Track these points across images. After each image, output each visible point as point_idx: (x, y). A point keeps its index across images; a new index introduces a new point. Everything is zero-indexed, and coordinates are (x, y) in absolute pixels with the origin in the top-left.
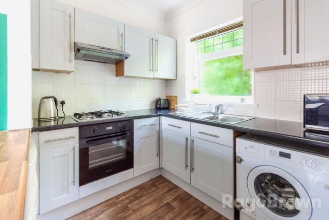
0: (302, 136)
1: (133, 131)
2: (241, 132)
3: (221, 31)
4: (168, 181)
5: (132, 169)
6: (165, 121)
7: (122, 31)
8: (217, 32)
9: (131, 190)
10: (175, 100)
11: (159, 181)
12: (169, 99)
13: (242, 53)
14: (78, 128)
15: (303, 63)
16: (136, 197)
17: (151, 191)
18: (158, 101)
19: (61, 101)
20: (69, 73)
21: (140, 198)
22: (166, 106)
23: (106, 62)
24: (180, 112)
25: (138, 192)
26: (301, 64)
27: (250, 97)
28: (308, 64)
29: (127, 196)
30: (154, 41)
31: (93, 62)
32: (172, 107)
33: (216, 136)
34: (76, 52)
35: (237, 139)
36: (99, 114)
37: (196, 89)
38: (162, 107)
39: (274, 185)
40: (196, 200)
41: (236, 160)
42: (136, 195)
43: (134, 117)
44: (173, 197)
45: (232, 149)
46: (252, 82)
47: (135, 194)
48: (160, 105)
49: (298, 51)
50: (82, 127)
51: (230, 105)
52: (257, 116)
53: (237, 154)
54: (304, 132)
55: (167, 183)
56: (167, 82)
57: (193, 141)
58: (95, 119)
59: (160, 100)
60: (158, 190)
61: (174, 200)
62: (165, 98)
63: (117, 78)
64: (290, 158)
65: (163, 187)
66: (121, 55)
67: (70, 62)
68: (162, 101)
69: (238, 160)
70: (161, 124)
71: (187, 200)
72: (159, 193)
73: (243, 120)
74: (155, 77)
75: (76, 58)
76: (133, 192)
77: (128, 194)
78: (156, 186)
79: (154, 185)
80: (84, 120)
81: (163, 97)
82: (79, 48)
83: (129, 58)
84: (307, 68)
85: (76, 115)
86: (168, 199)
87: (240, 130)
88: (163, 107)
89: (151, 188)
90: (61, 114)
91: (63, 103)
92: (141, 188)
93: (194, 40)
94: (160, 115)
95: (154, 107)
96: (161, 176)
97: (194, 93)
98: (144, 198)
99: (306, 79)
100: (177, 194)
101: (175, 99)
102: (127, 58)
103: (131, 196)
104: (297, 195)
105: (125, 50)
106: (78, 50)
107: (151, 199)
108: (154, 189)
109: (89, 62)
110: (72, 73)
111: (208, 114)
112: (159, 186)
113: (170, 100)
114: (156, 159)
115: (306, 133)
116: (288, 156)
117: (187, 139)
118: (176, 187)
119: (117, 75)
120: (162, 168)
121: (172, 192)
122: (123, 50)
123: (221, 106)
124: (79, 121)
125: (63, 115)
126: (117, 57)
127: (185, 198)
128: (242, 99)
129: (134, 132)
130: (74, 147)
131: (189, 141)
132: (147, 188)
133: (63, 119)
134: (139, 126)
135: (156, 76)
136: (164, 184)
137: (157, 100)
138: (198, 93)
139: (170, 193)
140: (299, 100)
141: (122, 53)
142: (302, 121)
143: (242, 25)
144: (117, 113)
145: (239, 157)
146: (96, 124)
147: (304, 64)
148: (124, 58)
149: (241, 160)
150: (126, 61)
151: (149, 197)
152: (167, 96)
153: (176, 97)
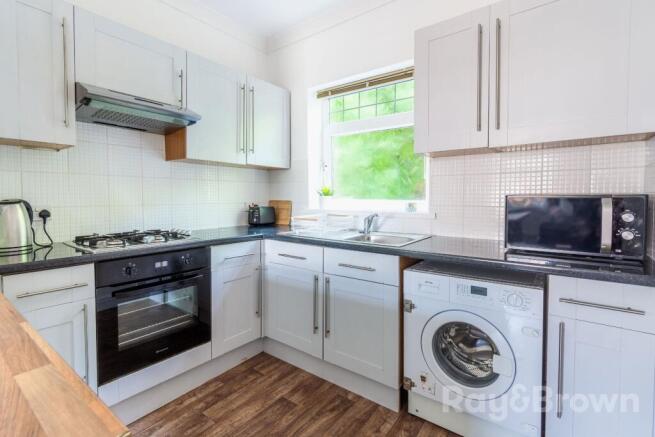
0: (502, 258)
1: (209, 269)
2: (413, 259)
3: (374, 82)
4: (278, 360)
5: (209, 344)
6: (272, 249)
7: (180, 66)
8: (368, 84)
9: (207, 385)
10: (288, 209)
11: (261, 363)
12: (275, 206)
13: (412, 124)
14: (92, 266)
15: (504, 145)
16: (219, 397)
17: (247, 381)
18: (253, 211)
19: (39, 210)
20: (58, 150)
21: (226, 396)
22: (270, 221)
23: (145, 128)
24: (302, 231)
25: (222, 387)
26: (502, 148)
27: (422, 201)
28: (511, 147)
29: (200, 396)
30: (245, 91)
31: (114, 128)
32: (280, 222)
33: (370, 270)
34: (79, 104)
35: (406, 272)
36: (135, 238)
37: (328, 186)
38: (261, 222)
39: (461, 345)
40: (334, 386)
41: (403, 306)
42: (219, 392)
43: (211, 241)
44: (290, 388)
45: (397, 291)
46: (427, 177)
47: (215, 391)
48: (258, 218)
49: (498, 127)
50: (101, 264)
51: (390, 216)
52: (434, 233)
53: (406, 297)
54: (506, 254)
55: (277, 365)
56: (270, 173)
57: (328, 282)
58: (130, 248)
59: (258, 209)
60: (262, 379)
61: (294, 391)
62: (267, 205)
63: (169, 162)
64: (485, 294)
65: (268, 373)
66: (180, 116)
67: (66, 126)
68: (262, 211)
69: (407, 306)
70: (265, 254)
71: (317, 388)
72: (262, 383)
73: (411, 240)
74: (249, 162)
75: (79, 118)
76: (212, 388)
77: (200, 392)
78: (257, 372)
79: (251, 371)
80: (102, 249)
81: (263, 203)
82: (88, 96)
83: (198, 122)
84: (508, 154)
85: (80, 240)
86: (283, 391)
87: (411, 256)
88: (264, 221)
89: (246, 377)
90: (42, 239)
91: (45, 215)
92: (226, 378)
93: (323, 94)
94: (261, 237)
95: (245, 223)
96: (263, 354)
97: (326, 194)
98: (235, 396)
99: (508, 171)
100: (297, 382)
101: (286, 206)
102: (192, 122)
103: (207, 396)
104: (494, 351)
105: (189, 107)
106: (87, 101)
107: (248, 396)
108: (252, 377)
109: (105, 126)
110: (66, 150)
111: (351, 233)
112: (263, 372)
113: (278, 209)
114: (254, 321)
115: (508, 255)
116: (482, 292)
117: (316, 279)
118: (295, 369)
119: (169, 157)
120: (266, 338)
121: (288, 379)
122: (184, 106)
123: (375, 218)
124: (95, 252)
125: (46, 241)
126: (170, 120)
127: (313, 386)
128: (410, 205)
129: (212, 270)
130: (85, 306)
131: (321, 283)
132: (237, 379)
133: (48, 249)
134: (222, 260)
135: (251, 161)
136: (272, 367)
137: (250, 208)
138: (331, 195)
139: (284, 380)
140: (497, 205)
141: (180, 112)
142: (502, 239)
143: (411, 75)
144: (175, 236)
145: (408, 302)
146: (133, 257)
147: (506, 148)
148: (186, 123)
149: (412, 306)
150: (190, 130)
151: (246, 392)
152: (271, 202)
153: (289, 202)
